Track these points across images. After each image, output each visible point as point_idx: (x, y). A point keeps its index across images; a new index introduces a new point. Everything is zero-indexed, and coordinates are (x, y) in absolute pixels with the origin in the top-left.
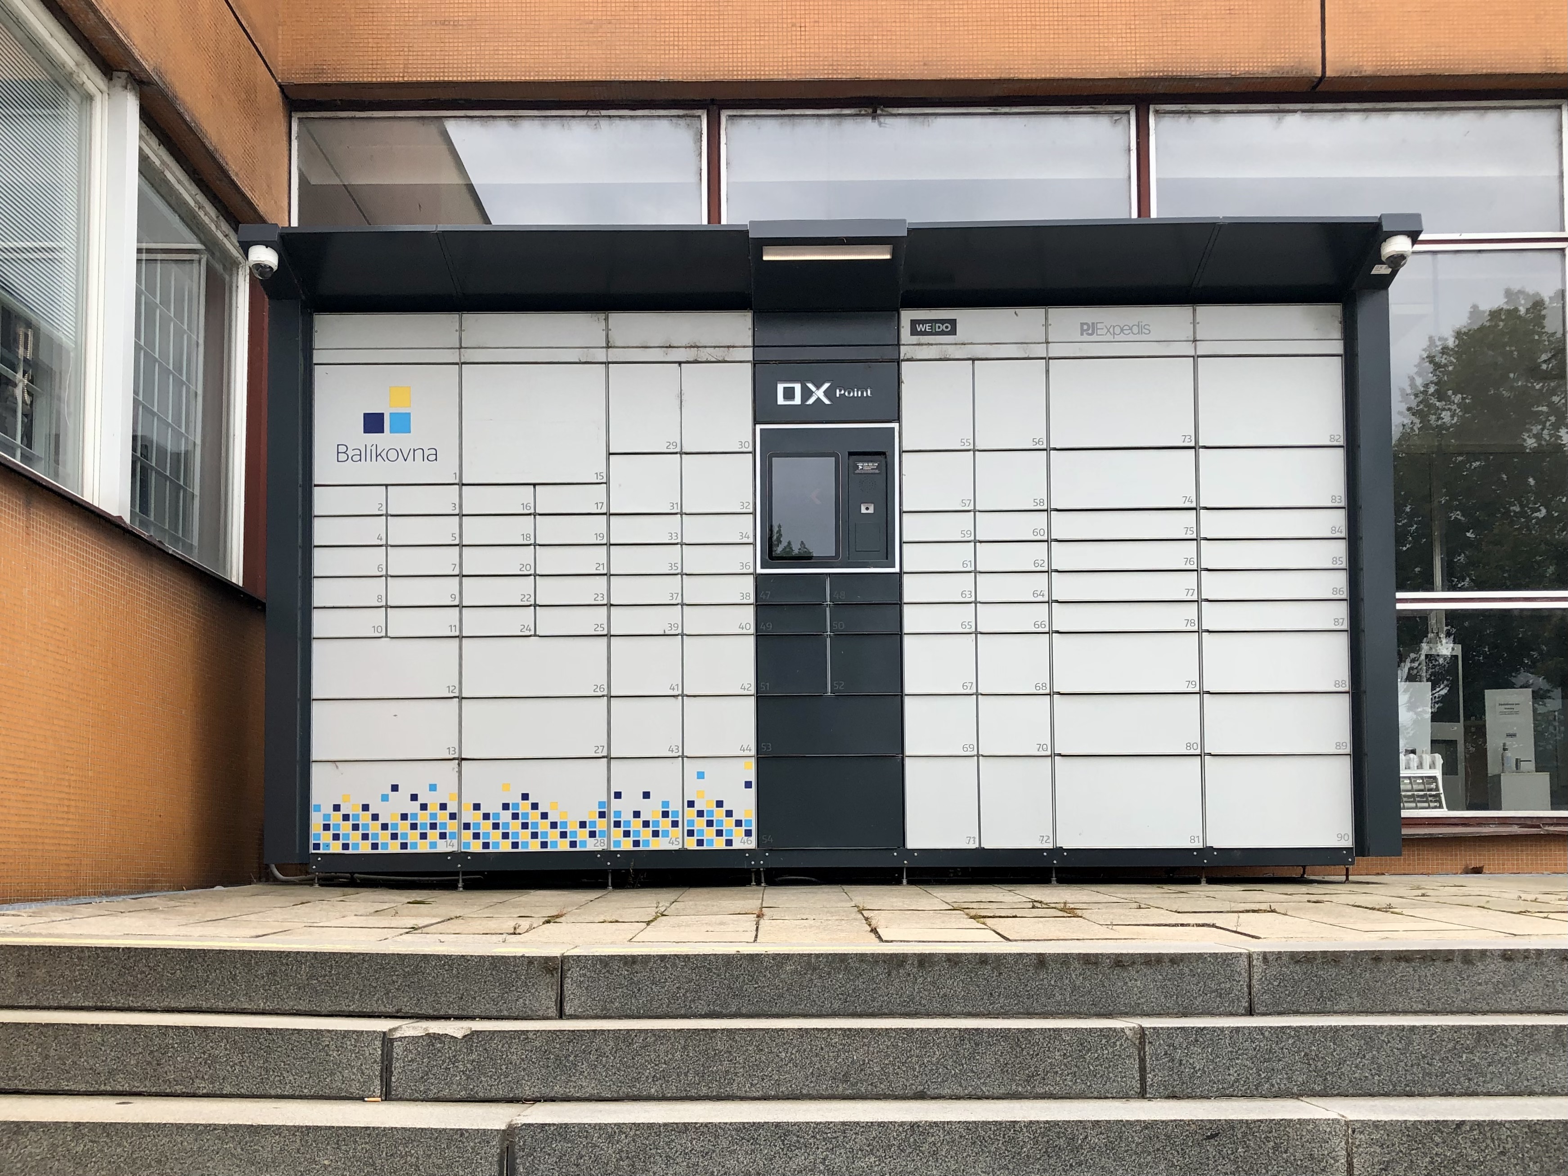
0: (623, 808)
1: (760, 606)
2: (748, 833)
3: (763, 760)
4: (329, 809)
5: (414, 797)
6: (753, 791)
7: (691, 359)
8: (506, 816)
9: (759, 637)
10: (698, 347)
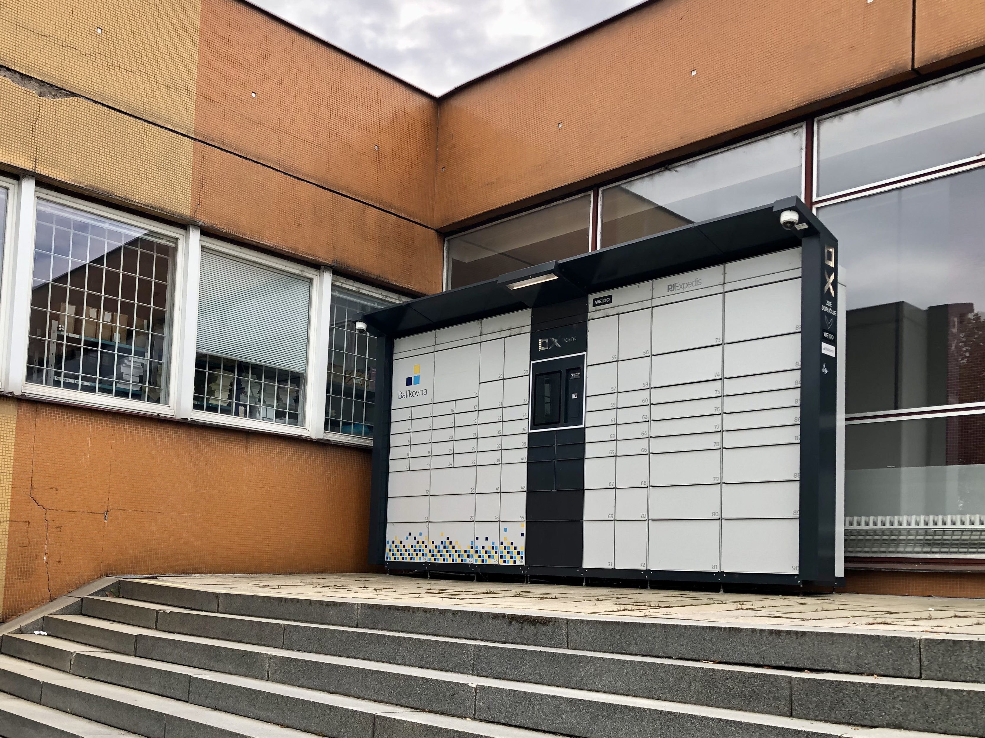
0: (479, 544)
1: (530, 449)
2: (522, 558)
3: (529, 523)
4: (391, 543)
5: (415, 538)
6: (524, 537)
7: (508, 335)
8: (442, 547)
9: (530, 464)
10: (511, 329)
